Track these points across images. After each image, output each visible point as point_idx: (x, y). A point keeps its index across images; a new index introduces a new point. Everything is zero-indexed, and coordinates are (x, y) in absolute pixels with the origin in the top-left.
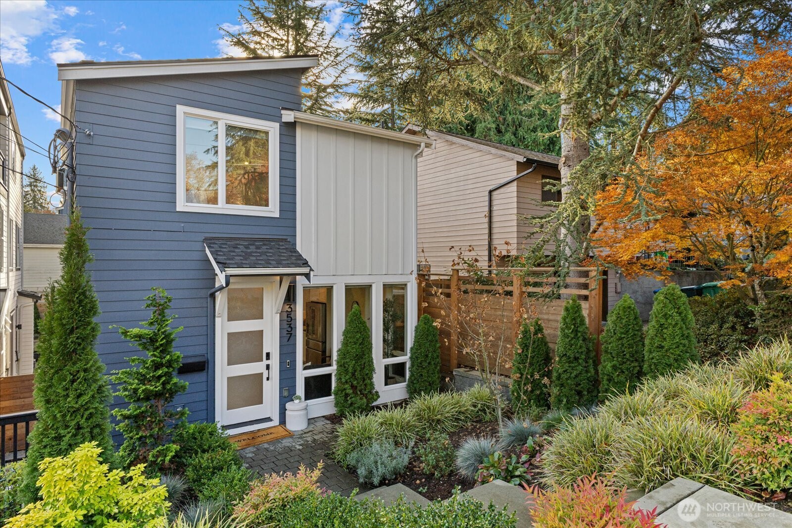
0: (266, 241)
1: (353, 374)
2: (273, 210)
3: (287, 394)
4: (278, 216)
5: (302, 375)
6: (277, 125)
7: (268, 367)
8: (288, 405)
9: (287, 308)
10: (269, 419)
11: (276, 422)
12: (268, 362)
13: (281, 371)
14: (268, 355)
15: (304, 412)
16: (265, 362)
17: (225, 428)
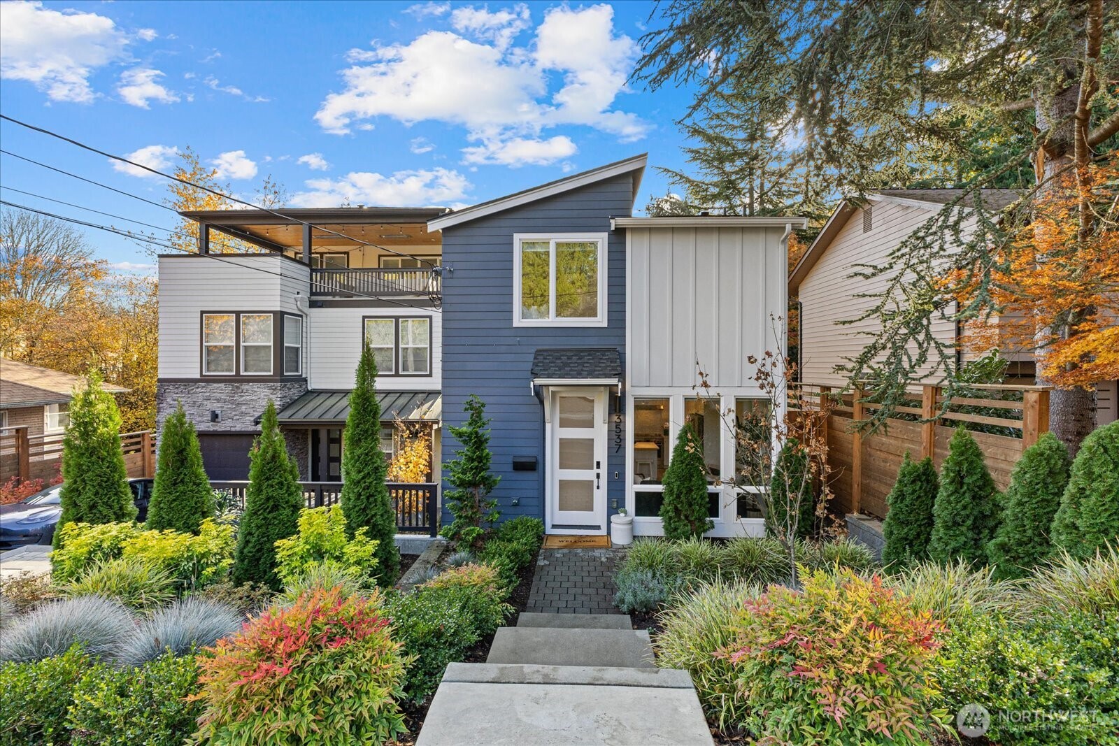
0: (591, 352)
1: (678, 497)
2: (601, 320)
3: (615, 505)
4: (605, 325)
5: (632, 488)
6: (605, 235)
7: (598, 476)
8: (613, 518)
9: (615, 418)
10: (598, 527)
11: (603, 532)
12: (598, 471)
13: (609, 482)
14: (598, 463)
15: (629, 526)
16: (595, 471)
17: (554, 526)
